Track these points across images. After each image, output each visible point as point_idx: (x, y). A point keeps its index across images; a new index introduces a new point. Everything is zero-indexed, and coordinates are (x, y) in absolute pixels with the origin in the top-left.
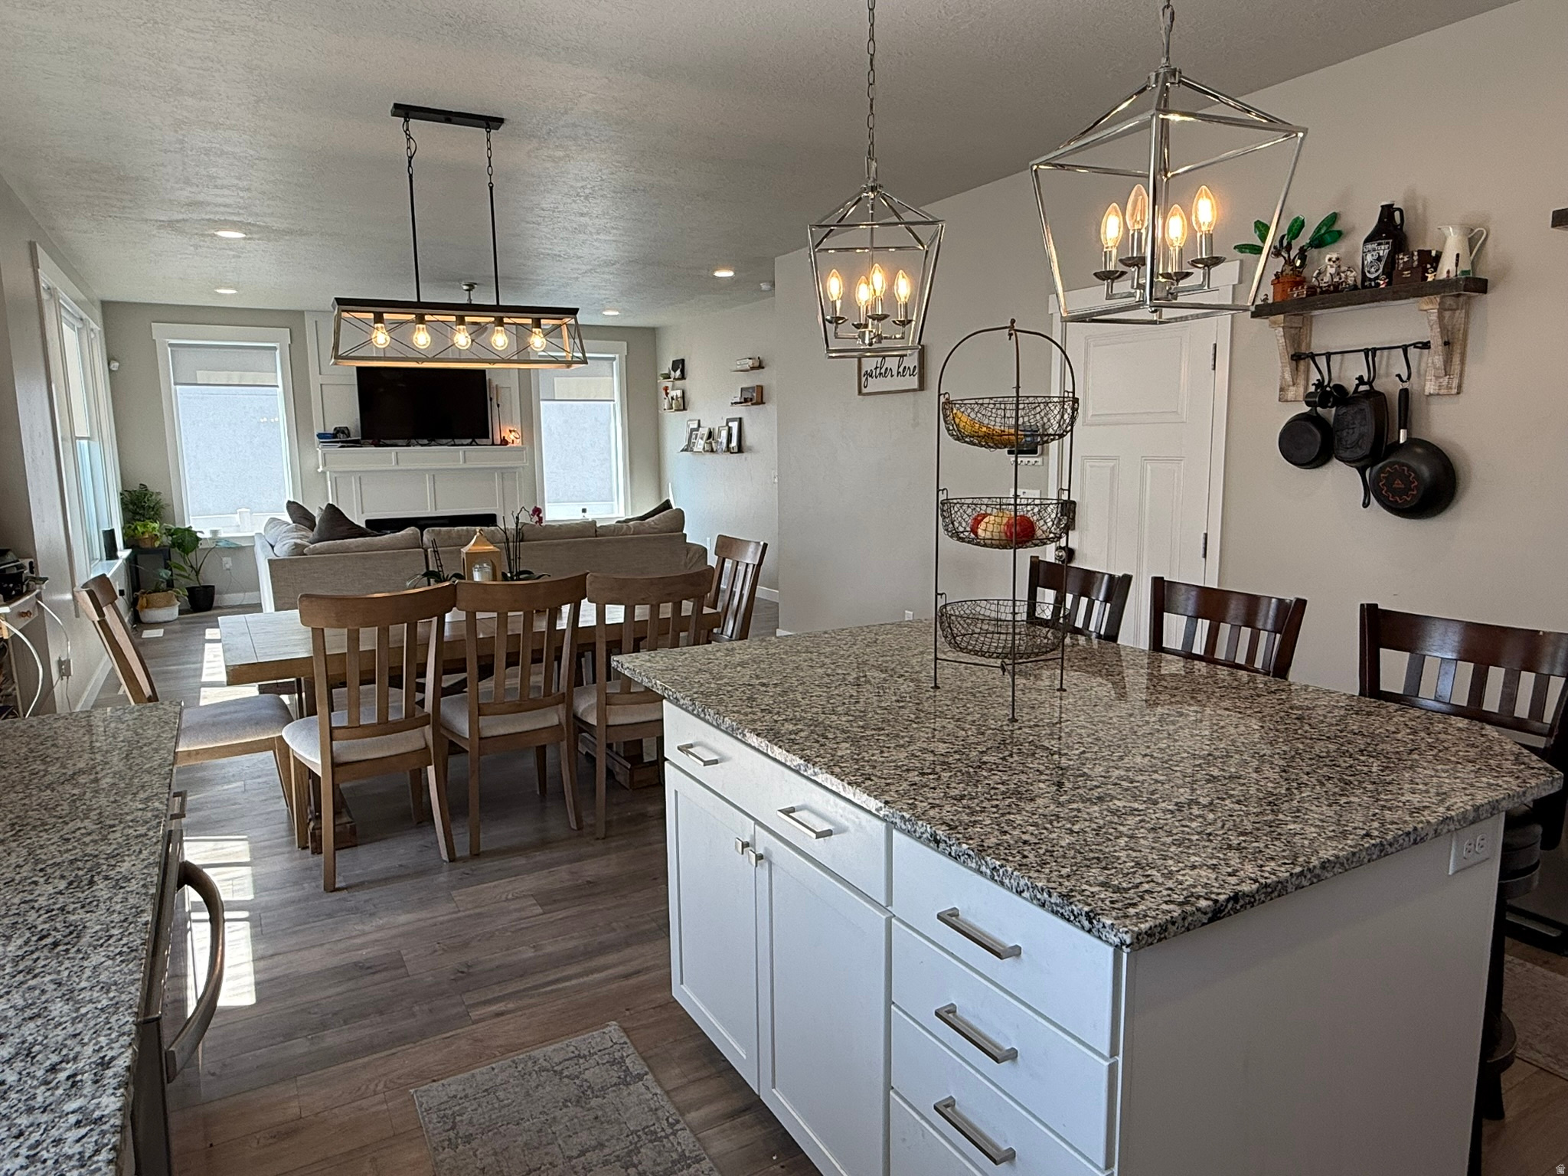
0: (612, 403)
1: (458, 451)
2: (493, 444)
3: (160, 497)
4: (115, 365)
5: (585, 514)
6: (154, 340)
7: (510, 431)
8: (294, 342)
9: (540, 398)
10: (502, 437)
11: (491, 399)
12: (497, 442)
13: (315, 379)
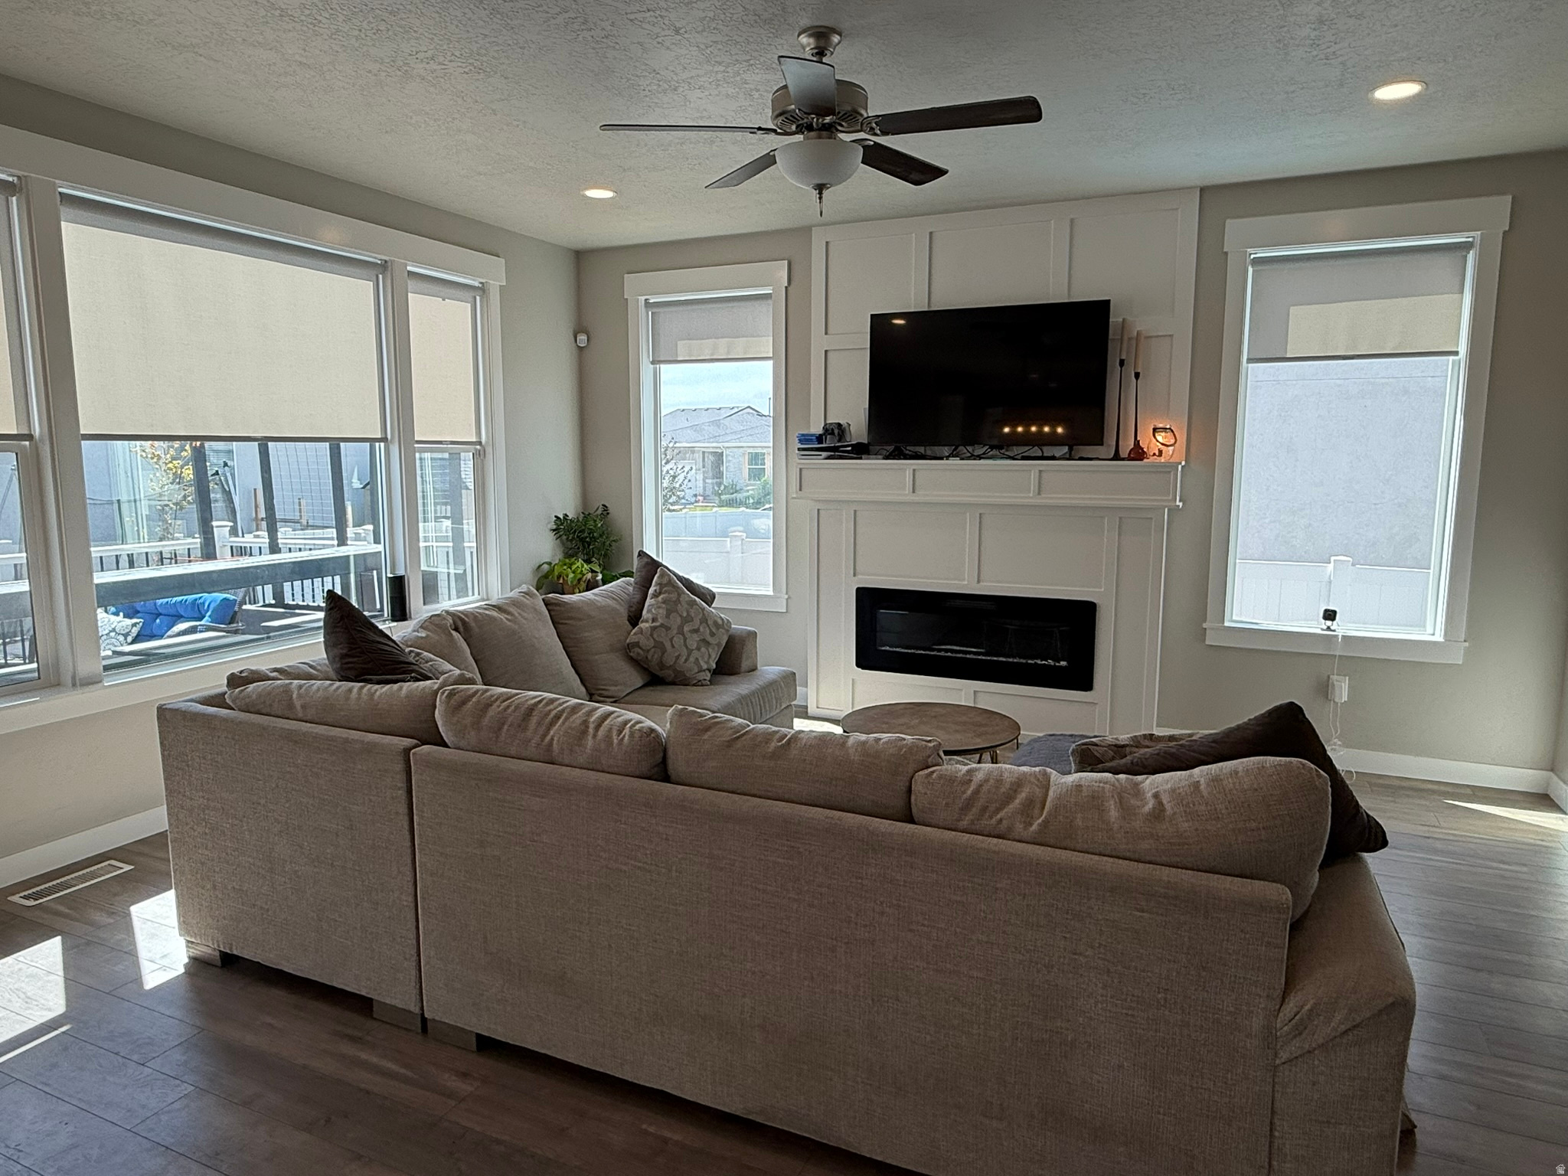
0: (1447, 359)
1: (1029, 471)
2: (1117, 457)
4: (583, 339)
5: (1334, 625)
8: (792, 282)
9: (1245, 357)
10: (1137, 443)
11: (1122, 363)
12: (1124, 453)
13: (819, 342)
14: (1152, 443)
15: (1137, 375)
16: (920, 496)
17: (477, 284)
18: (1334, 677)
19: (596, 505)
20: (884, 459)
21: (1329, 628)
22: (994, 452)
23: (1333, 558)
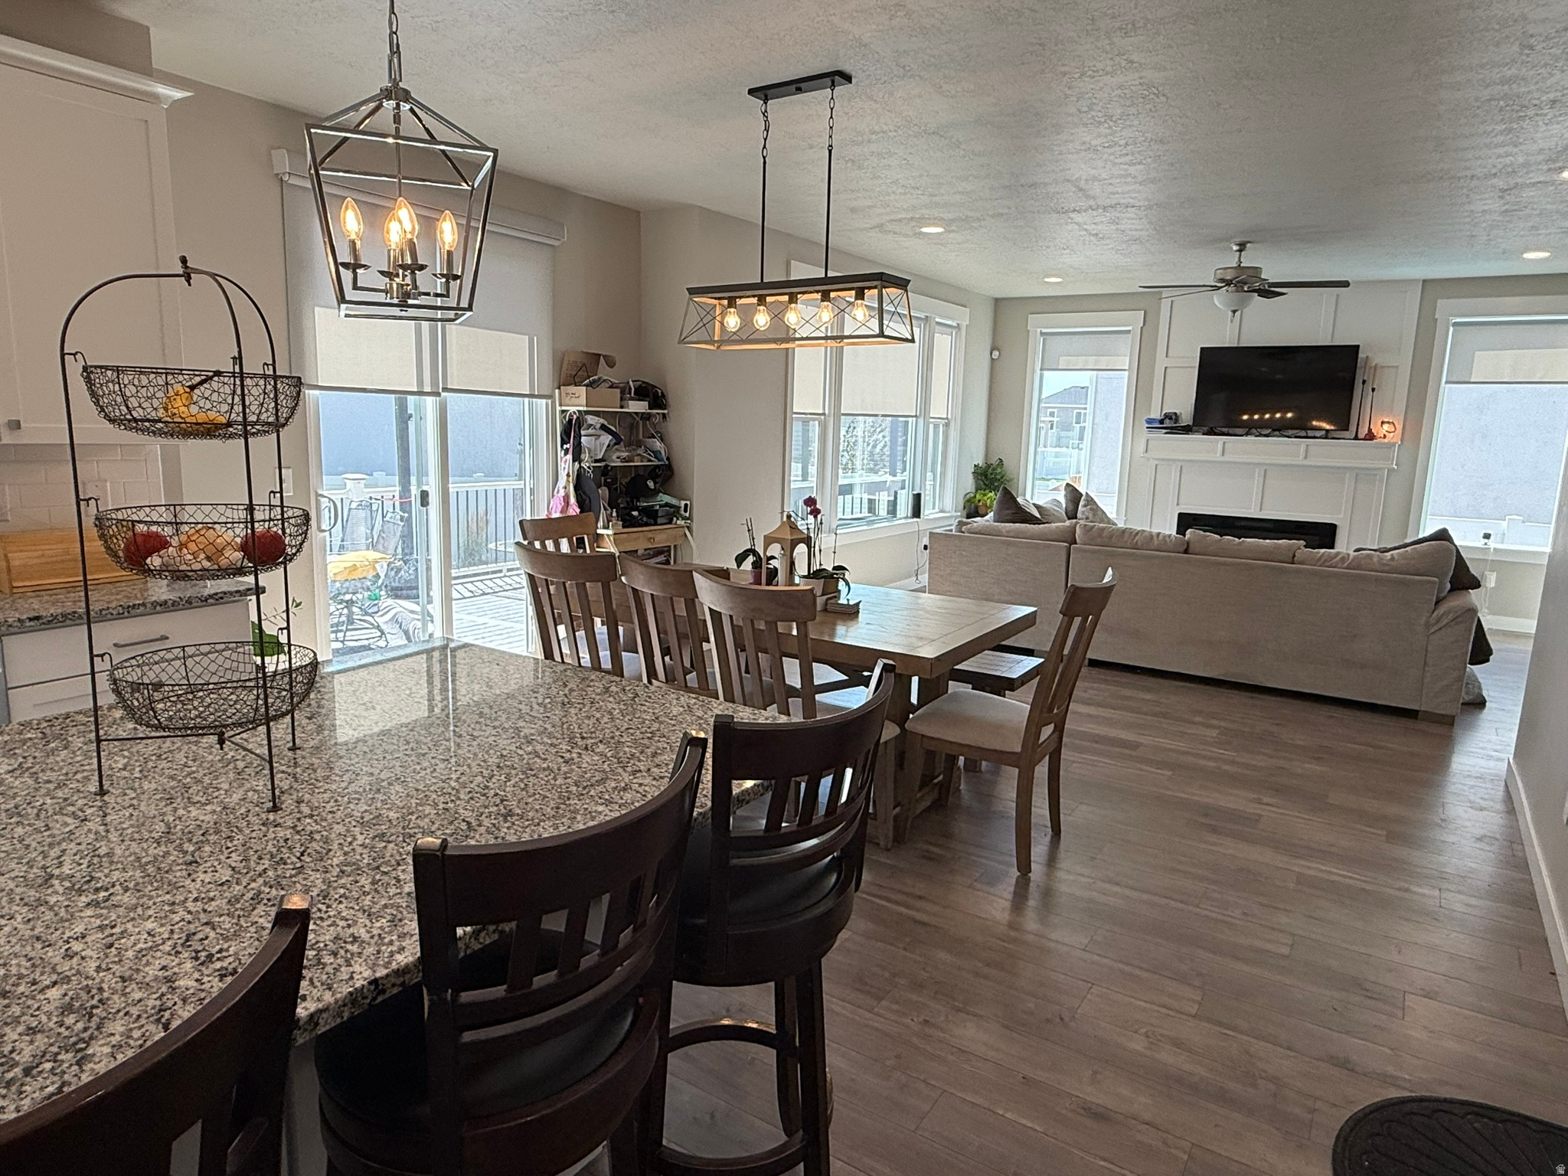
1: (1300, 445)
2: (1356, 438)
4: (996, 354)
5: (1488, 542)
6: (1029, 330)
7: (1383, 423)
8: (1147, 324)
9: (1444, 380)
10: (1370, 430)
11: (1364, 382)
12: (1361, 435)
13: (1161, 362)
14: (1380, 430)
15: (1373, 390)
16: (1226, 458)
17: (955, 324)
18: (1486, 573)
19: (994, 461)
20: (1204, 434)
21: (1486, 544)
22: (1277, 433)
23: (1508, 517)
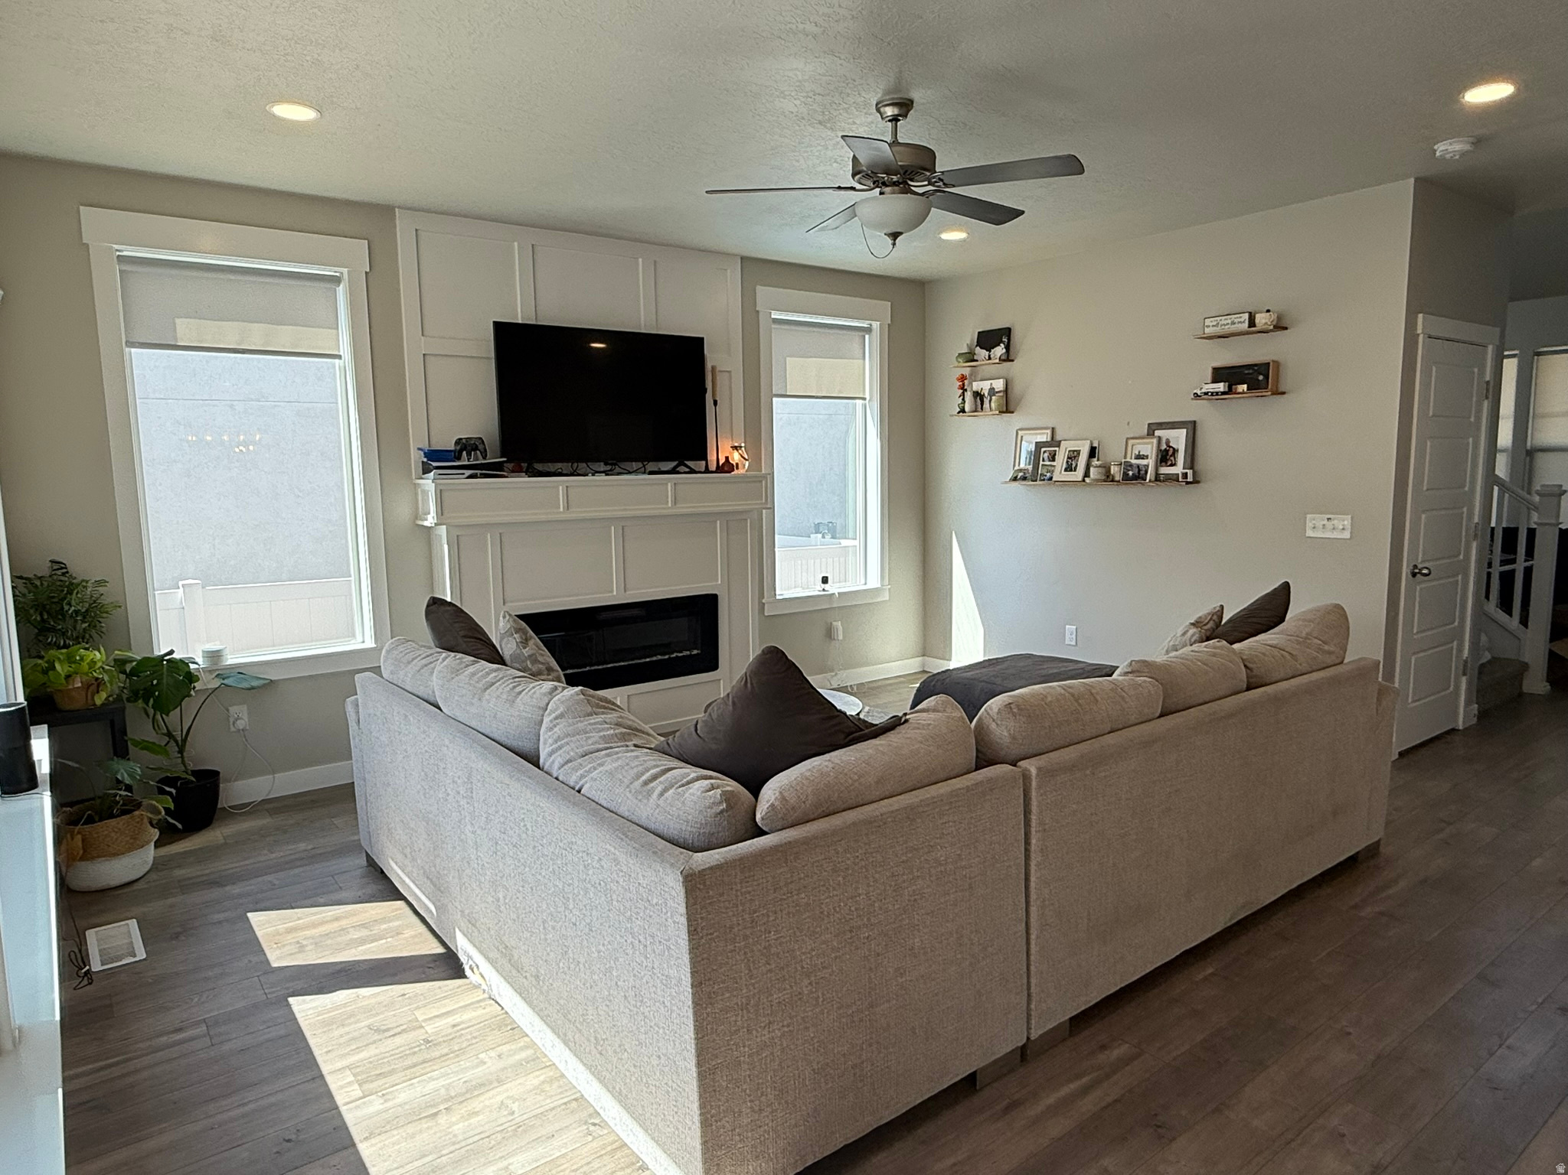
0: (859, 402)
1: (661, 483)
2: (707, 471)
3: (101, 590)
5: (826, 587)
6: (87, 246)
7: (733, 448)
8: (374, 268)
9: (774, 392)
13: (413, 345)
14: (736, 457)
15: (715, 402)
18: (835, 623)
21: (824, 589)
